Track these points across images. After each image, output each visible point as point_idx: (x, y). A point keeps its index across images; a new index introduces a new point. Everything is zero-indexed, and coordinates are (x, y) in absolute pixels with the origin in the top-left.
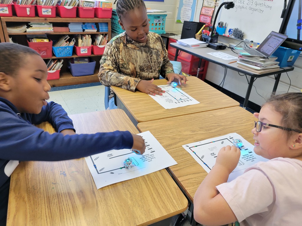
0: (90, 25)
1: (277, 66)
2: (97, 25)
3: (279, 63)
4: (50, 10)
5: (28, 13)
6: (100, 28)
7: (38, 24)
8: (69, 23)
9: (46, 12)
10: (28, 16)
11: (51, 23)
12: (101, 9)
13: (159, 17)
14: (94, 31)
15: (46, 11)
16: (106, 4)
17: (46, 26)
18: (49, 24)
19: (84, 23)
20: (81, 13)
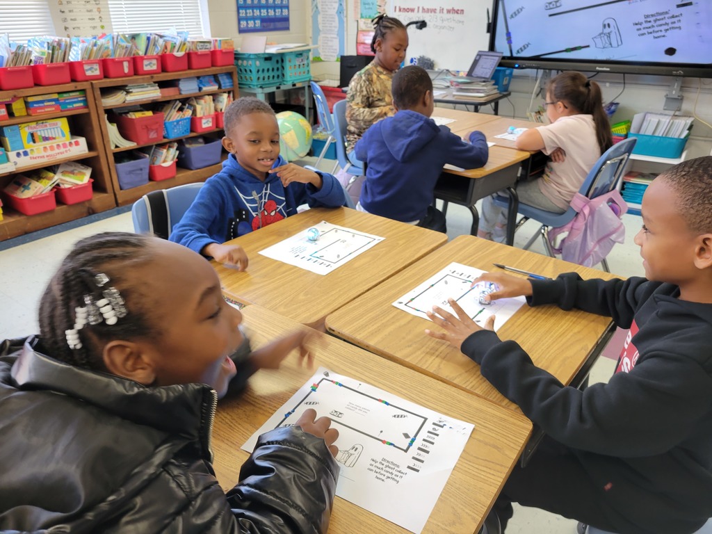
0: (207, 79)
1: (496, 91)
2: (216, 78)
3: (497, 87)
4: (155, 62)
5: (126, 70)
6: (222, 82)
7: (139, 86)
8: (179, 80)
9: (150, 66)
10: (126, 75)
11: (155, 82)
12: (221, 51)
13: (301, 54)
14: (215, 88)
15: (149, 64)
16: (226, 43)
17: (150, 88)
18: (154, 84)
19: (198, 78)
20: (195, 61)
